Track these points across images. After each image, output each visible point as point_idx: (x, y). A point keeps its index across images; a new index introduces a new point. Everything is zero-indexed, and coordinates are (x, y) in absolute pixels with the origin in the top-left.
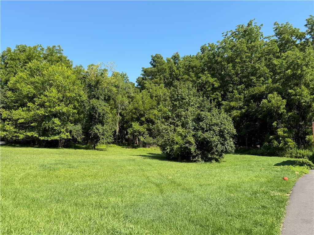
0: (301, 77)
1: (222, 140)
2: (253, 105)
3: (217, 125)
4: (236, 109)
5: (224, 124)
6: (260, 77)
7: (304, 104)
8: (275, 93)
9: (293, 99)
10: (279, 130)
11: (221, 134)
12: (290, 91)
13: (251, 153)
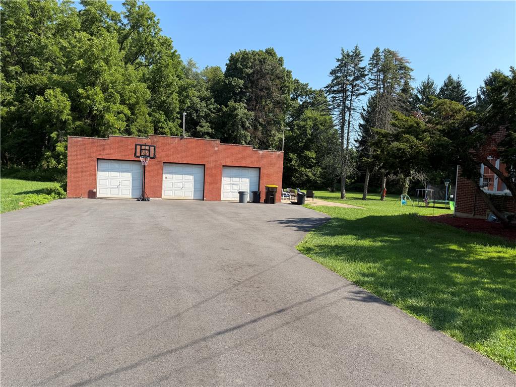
0: (97, 73)
2: (29, 102)
6: (47, 60)
7: (95, 112)
8: (59, 89)
9: (83, 103)
10: (59, 144)
12: (81, 91)
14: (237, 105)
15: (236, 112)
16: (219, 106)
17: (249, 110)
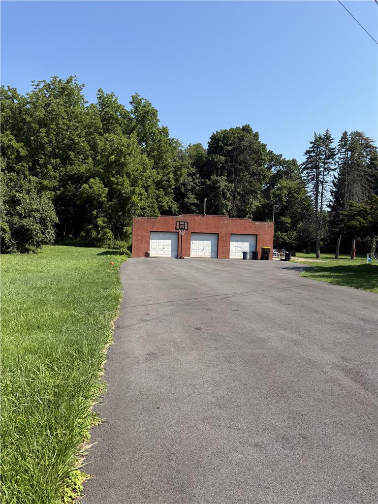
0: (123, 165)
1: (43, 229)
2: (71, 187)
3: (38, 211)
4: (50, 189)
5: (46, 211)
6: (78, 153)
7: (124, 195)
8: (97, 178)
9: (114, 188)
10: (99, 219)
11: (43, 221)
12: (113, 179)
13: (67, 243)
14: (219, 178)
15: (218, 184)
16: (203, 180)
17: (229, 183)
